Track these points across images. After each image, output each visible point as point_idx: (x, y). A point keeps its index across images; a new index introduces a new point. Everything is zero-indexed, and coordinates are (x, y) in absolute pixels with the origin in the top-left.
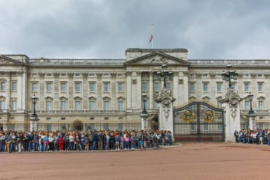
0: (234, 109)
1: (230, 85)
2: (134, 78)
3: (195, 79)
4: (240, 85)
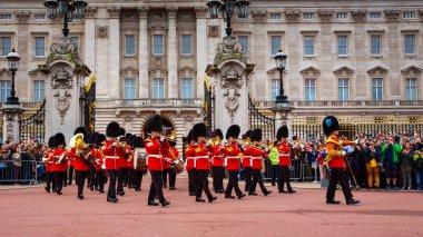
2: (102, 24)
3: (252, 26)
4: (360, 38)
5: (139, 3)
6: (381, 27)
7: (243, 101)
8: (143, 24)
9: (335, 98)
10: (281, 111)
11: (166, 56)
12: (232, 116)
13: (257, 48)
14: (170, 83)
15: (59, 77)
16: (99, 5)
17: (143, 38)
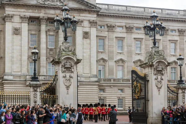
0: (159, 77)
1: (155, 43)
5: (41, 14)
8: (43, 27)
16: (15, 13)
17: (43, 36)
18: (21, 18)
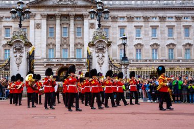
2: (38, 22)
3: (111, 23)
4: (163, 29)
5: (56, 12)
6: (173, 24)
7: (106, 60)
8: (58, 22)
9: (151, 58)
10: (124, 64)
11: (69, 37)
12: (101, 67)
13: (113, 34)
14: (71, 51)
15: (17, 48)
16: (37, 13)
17: (58, 28)
18: (42, 15)
